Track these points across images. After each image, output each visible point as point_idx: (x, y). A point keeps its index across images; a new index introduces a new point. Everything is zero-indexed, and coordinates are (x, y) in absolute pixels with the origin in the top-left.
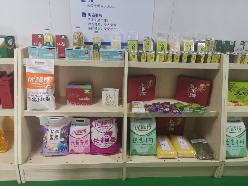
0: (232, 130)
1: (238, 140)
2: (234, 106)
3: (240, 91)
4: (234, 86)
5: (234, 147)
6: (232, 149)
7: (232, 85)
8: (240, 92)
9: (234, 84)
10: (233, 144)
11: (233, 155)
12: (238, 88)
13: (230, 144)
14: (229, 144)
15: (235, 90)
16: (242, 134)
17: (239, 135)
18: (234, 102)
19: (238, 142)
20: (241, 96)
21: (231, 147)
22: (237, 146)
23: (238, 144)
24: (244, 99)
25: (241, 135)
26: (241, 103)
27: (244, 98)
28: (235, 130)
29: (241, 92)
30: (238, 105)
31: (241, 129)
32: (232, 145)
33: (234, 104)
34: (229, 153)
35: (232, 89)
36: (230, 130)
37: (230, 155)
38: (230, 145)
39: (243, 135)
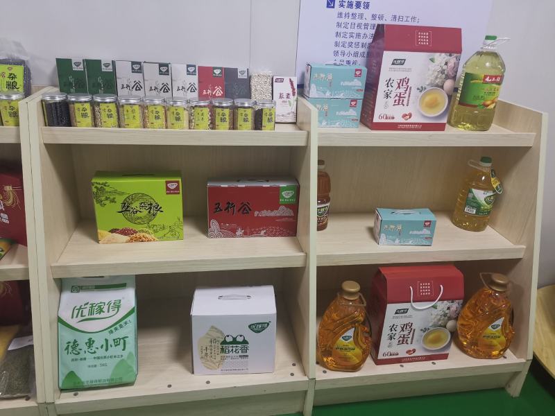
0: (91, 313)
1: (107, 340)
2: (129, 242)
3: (132, 203)
4: (107, 189)
5: (95, 358)
6: (89, 366)
7: (99, 186)
8: (133, 206)
9: (105, 184)
10: (93, 351)
11: (91, 382)
12: (122, 194)
13: (82, 352)
14: (79, 353)
15: (113, 201)
16: (122, 323)
17: (111, 327)
18: (124, 232)
19: (107, 344)
20: (139, 214)
21: (85, 359)
22: (105, 357)
23: (107, 350)
24: (151, 223)
25: (117, 326)
26: (147, 235)
27: (150, 220)
28: (101, 311)
29: (136, 205)
30: (140, 240)
31: (119, 307)
32: (88, 355)
33: (126, 238)
34: (79, 376)
35: (103, 198)
36: (86, 312)
37: (83, 383)
38: (82, 355)
39: (126, 323)
